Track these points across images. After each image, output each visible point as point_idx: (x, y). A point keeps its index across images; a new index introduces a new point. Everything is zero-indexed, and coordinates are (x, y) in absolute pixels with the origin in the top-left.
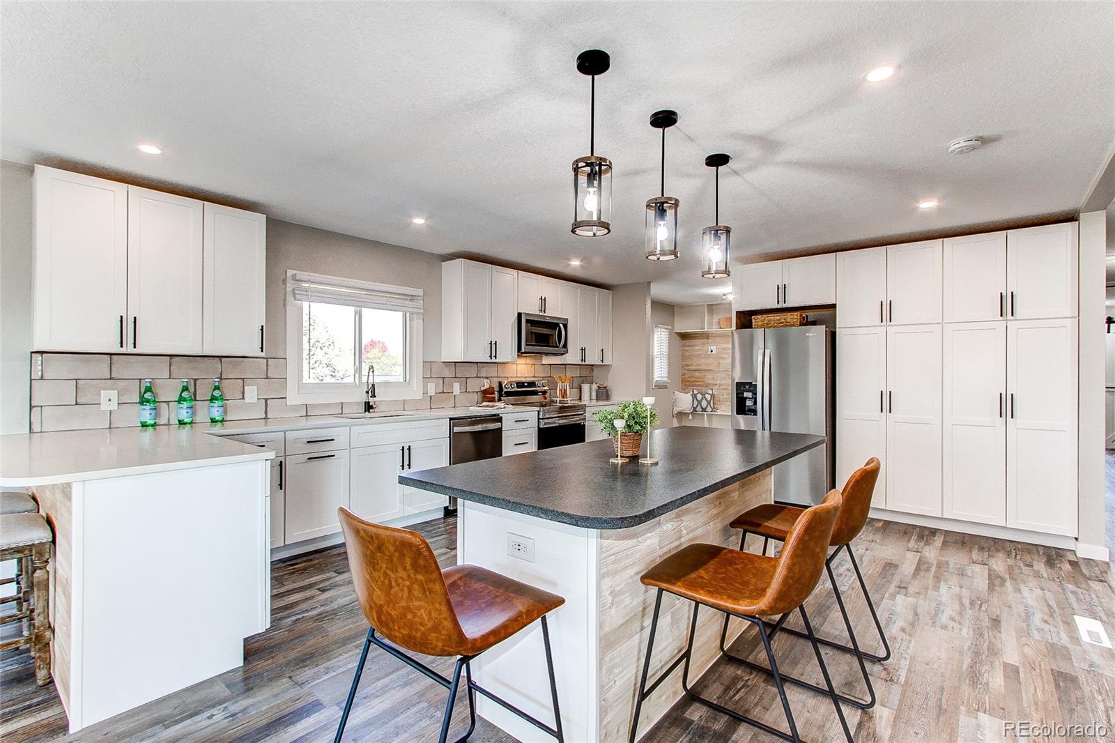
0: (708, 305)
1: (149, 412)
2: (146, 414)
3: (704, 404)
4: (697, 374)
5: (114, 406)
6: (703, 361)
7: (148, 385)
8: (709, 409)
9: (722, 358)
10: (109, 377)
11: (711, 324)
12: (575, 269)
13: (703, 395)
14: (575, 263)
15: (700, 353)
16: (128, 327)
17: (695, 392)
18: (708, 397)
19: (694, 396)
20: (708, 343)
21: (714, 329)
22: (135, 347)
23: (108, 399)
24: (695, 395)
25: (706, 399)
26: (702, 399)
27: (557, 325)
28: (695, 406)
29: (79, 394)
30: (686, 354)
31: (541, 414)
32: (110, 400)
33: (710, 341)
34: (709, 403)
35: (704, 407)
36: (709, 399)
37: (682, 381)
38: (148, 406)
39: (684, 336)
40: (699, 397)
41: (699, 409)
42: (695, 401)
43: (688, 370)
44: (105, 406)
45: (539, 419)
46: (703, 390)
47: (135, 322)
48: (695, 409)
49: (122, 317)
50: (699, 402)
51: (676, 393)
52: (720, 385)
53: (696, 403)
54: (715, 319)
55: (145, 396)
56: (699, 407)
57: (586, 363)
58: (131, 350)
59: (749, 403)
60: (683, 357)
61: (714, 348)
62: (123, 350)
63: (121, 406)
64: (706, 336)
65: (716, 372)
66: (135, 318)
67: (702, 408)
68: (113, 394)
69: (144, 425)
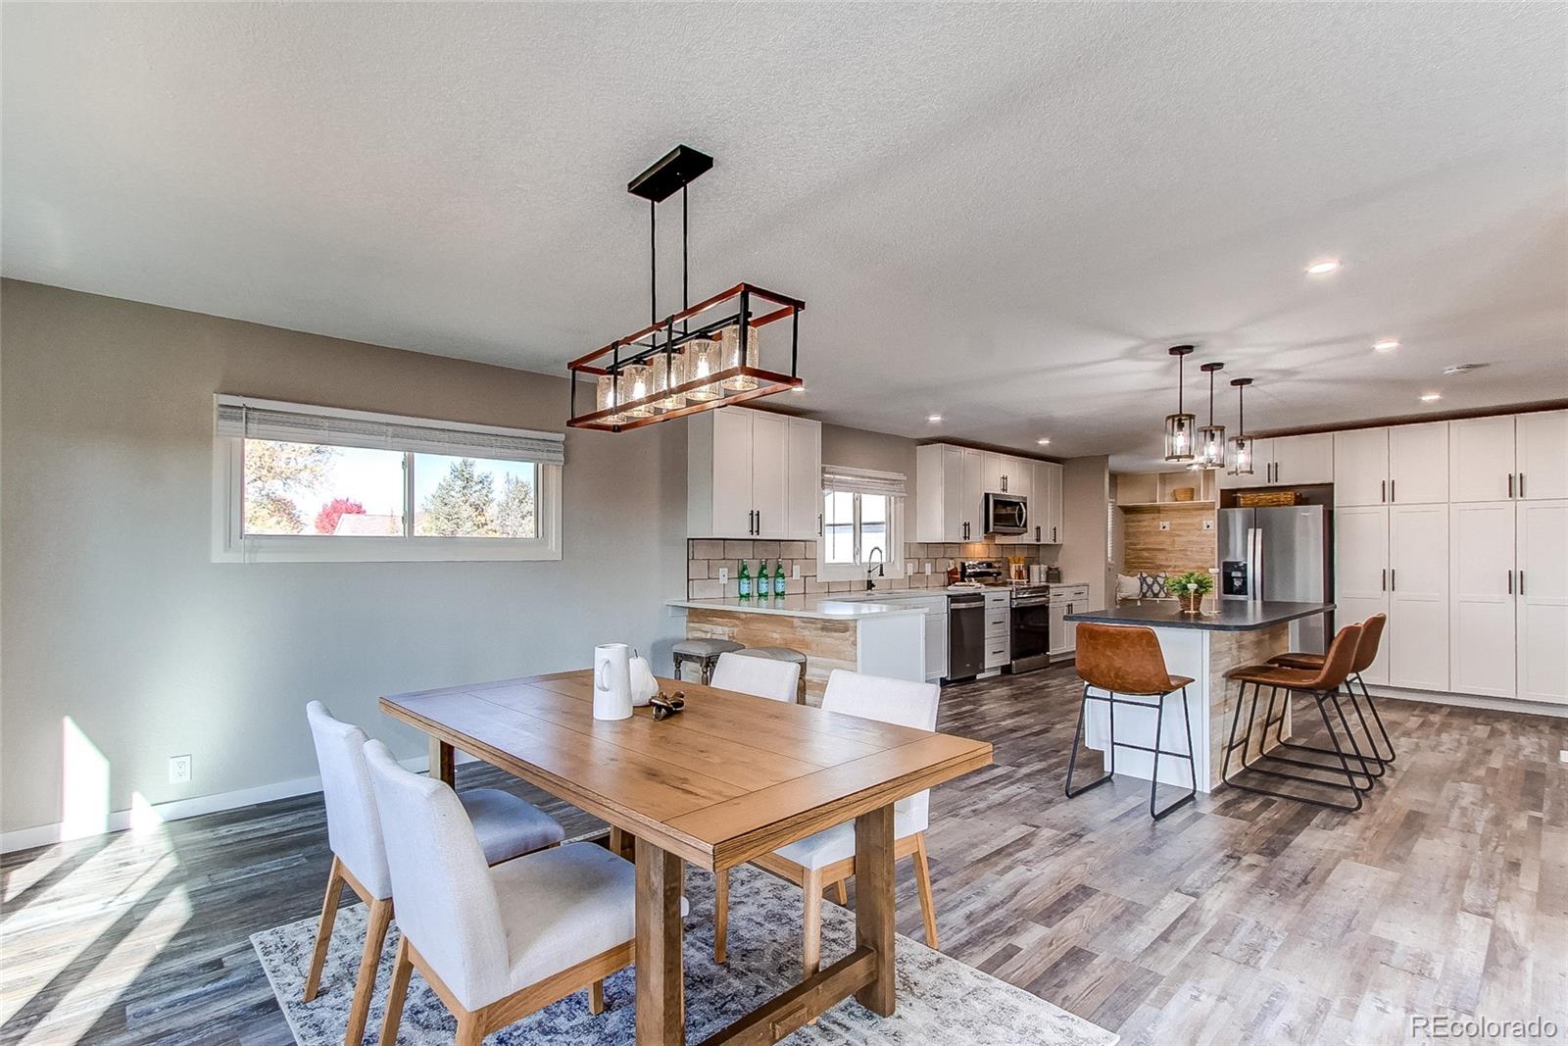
0: (1160, 474)
3: (1156, 588)
4: (1146, 554)
5: (726, 581)
6: (1152, 540)
8: (1162, 594)
9: (1178, 535)
10: (723, 558)
11: (1163, 496)
12: (1043, 447)
13: (1155, 581)
14: (1044, 442)
15: (1149, 529)
17: (1145, 575)
18: (1161, 581)
19: (1143, 580)
20: (1159, 518)
21: (1168, 502)
24: (1145, 579)
25: (1158, 584)
26: (1154, 583)
27: (1018, 504)
28: (1144, 591)
29: (709, 571)
30: (1131, 530)
31: (1014, 593)
32: (724, 576)
33: (1162, 515)
34: (1162, 587)
35: (1156, 592)
36: (1162, 583)
37: (1126, 563)
39: (1128, 510)
40: (1150, 580)
41: (1149, 593)
42: (1145, 585)
43: (1133, 549)
44: (722, 581)
45: (1011, 599)
46: (1154, 572)
48: (1144, 595)
49: (752, 511)
50: (1150, 587)
51: (1120, 575)
52: (1175, 567)
53: (1145, 587)
54: (1169, 490)
56: (1150, 593)
57: (1041, 543)
59: (1237, 583)
60: (1127, 535)
61: (1167, 524)
63: (729, 580)
64: (1157, 510)
65: (1169, 552)
66: (758, 512)
67: (1154, 594)
68: (726, 571)
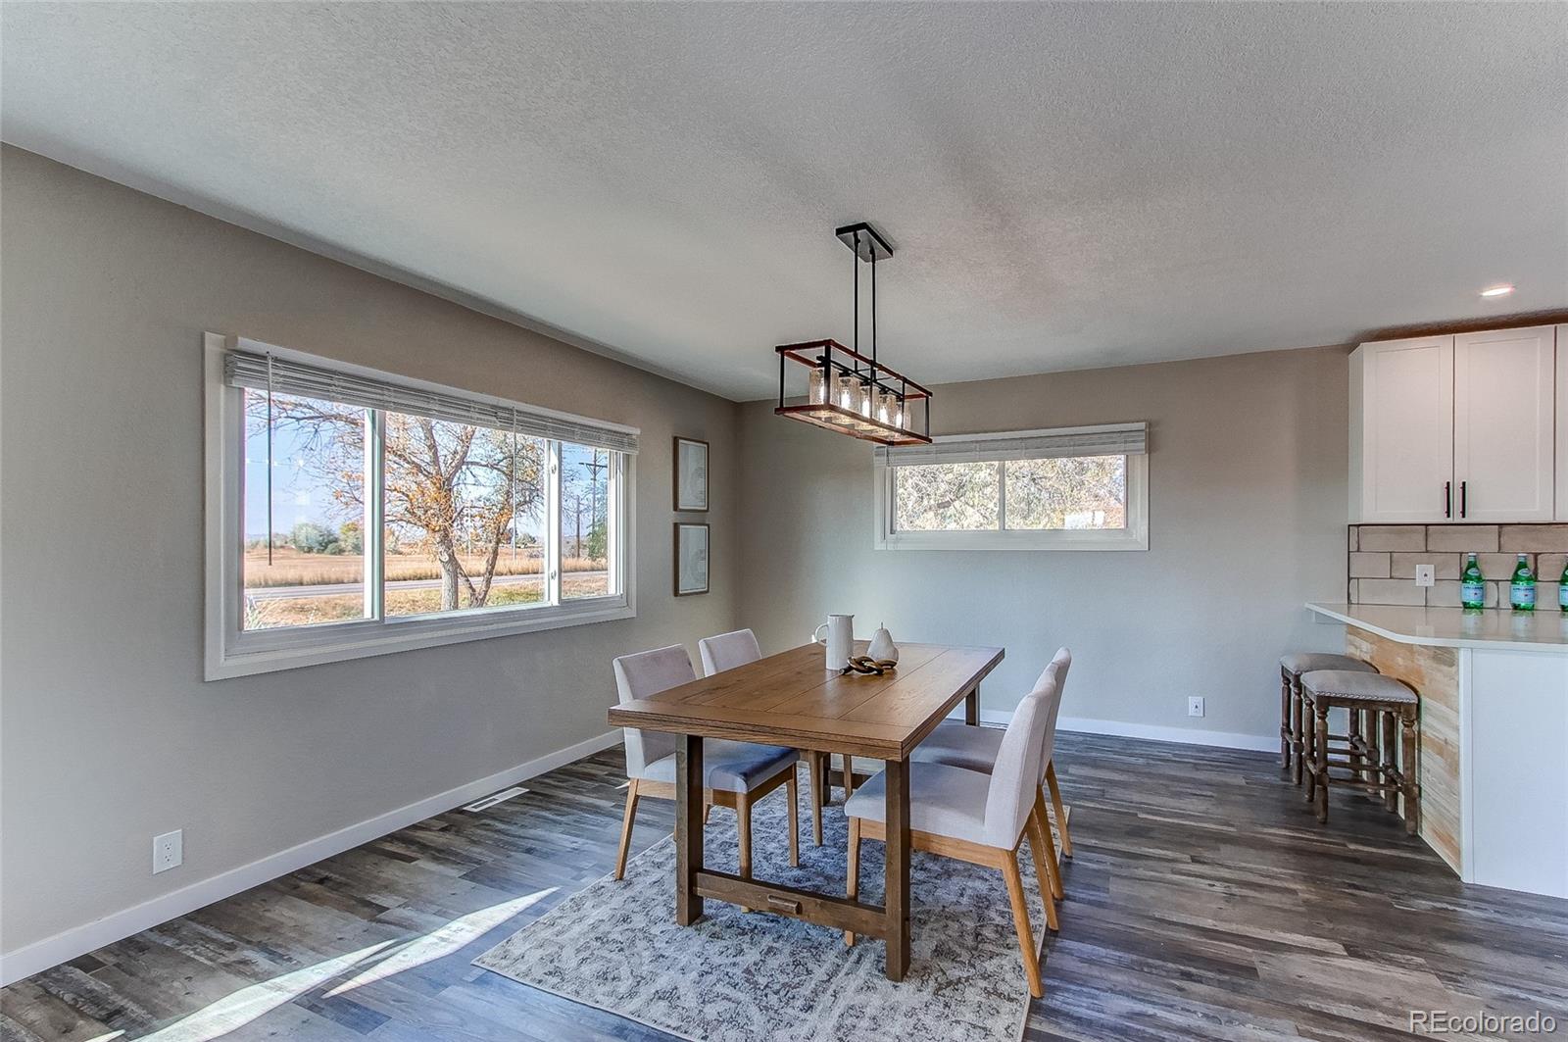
1: (1473, 591)
2: (1470, 595)
5: (1431, 582)
7: (1472, 559)
10: (1424, 550)
16: (1456, 495)
22: (1464, 516)
23: (1424, 574)
29: (1394, 567)
32: (1426, 575)
38: (1472, 584)
44: (1420, 582)
47: (1464, 488)
49: (1448, 483)
55: (1469, 572)
58: (1458, 519)
62: (1450, 520)
63: (1438, 582)
66: (1464, 483)
68: (1430, 569)
69: (1466, 606)
